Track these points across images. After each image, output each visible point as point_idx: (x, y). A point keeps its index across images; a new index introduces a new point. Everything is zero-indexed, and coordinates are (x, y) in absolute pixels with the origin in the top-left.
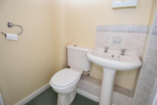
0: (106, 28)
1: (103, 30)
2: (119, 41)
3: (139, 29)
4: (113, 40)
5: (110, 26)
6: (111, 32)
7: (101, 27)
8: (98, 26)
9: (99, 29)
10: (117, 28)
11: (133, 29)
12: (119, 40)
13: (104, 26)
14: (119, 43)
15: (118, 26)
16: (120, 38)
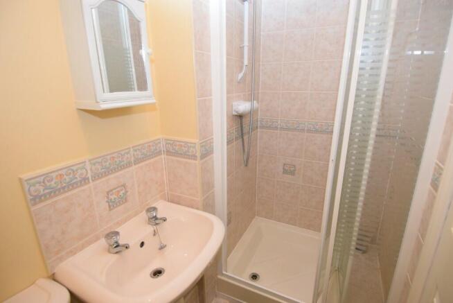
0: (71, 176)
1: (64, 188)
2: (122, 195)
3: (152, 148)
4: (107, 202)
5: (85, 162)
6: (93, 181)
7: (48, 181)
8: (33, 181)
9: (42, 192)
10: (108, 163)
11: (143, 151)
12: (121, 193)
13: (60, 172)
14: (124, 201)
15: (108, 157)
16: (124, 186)
